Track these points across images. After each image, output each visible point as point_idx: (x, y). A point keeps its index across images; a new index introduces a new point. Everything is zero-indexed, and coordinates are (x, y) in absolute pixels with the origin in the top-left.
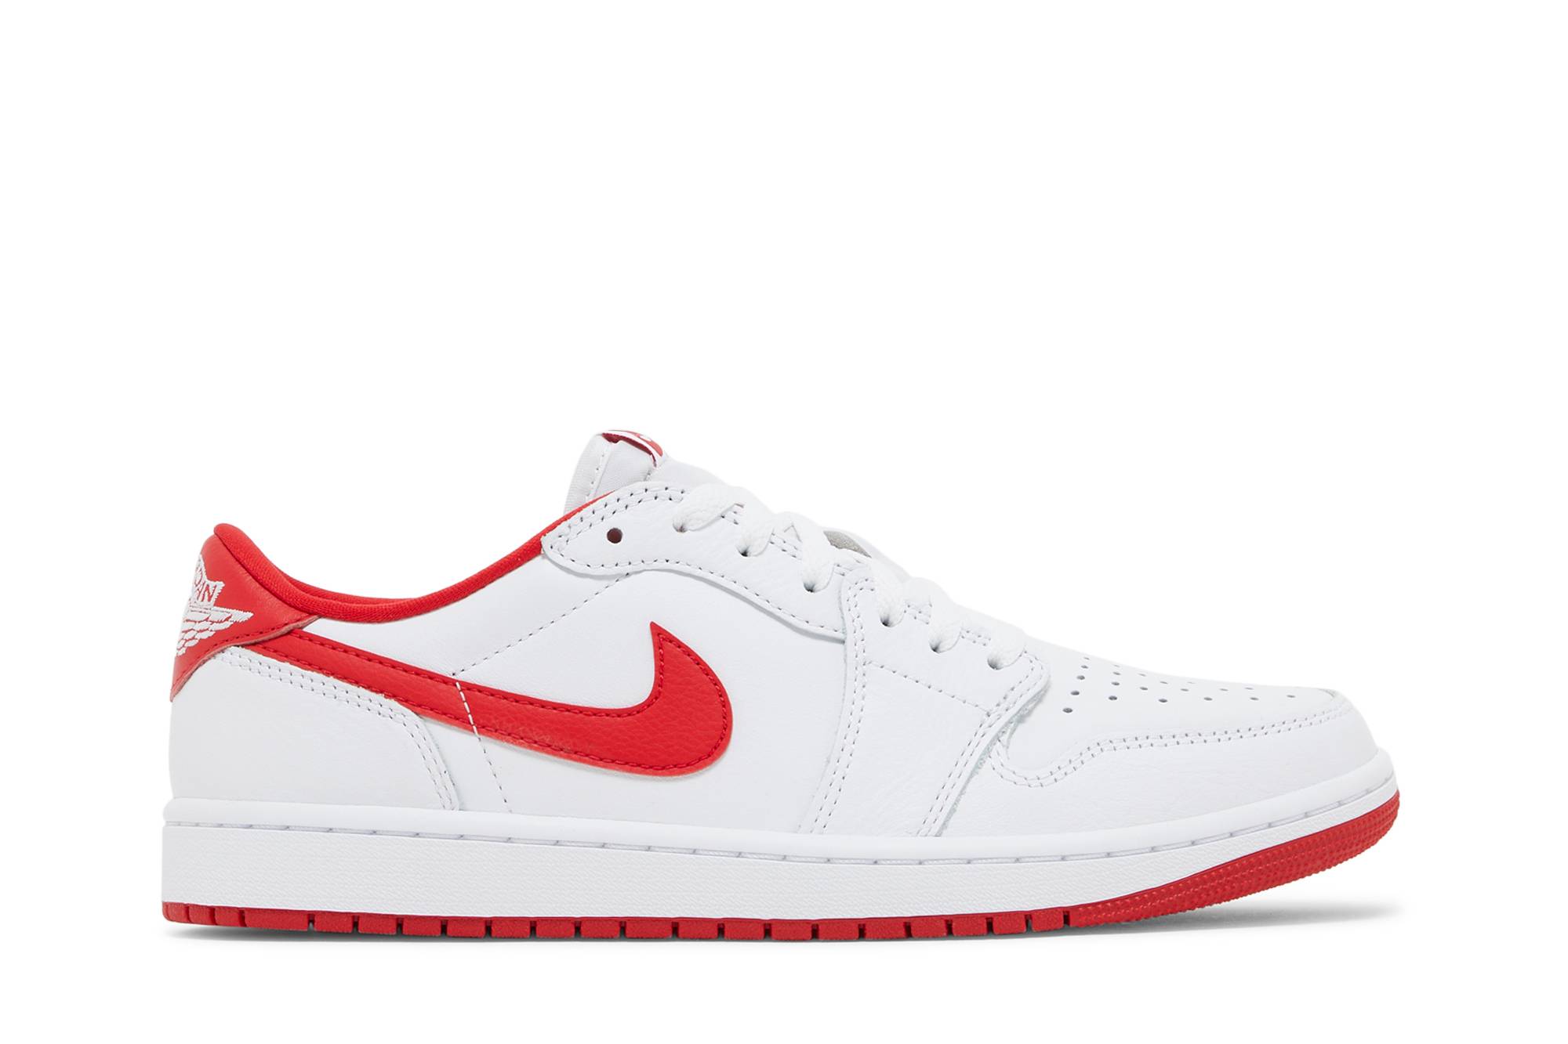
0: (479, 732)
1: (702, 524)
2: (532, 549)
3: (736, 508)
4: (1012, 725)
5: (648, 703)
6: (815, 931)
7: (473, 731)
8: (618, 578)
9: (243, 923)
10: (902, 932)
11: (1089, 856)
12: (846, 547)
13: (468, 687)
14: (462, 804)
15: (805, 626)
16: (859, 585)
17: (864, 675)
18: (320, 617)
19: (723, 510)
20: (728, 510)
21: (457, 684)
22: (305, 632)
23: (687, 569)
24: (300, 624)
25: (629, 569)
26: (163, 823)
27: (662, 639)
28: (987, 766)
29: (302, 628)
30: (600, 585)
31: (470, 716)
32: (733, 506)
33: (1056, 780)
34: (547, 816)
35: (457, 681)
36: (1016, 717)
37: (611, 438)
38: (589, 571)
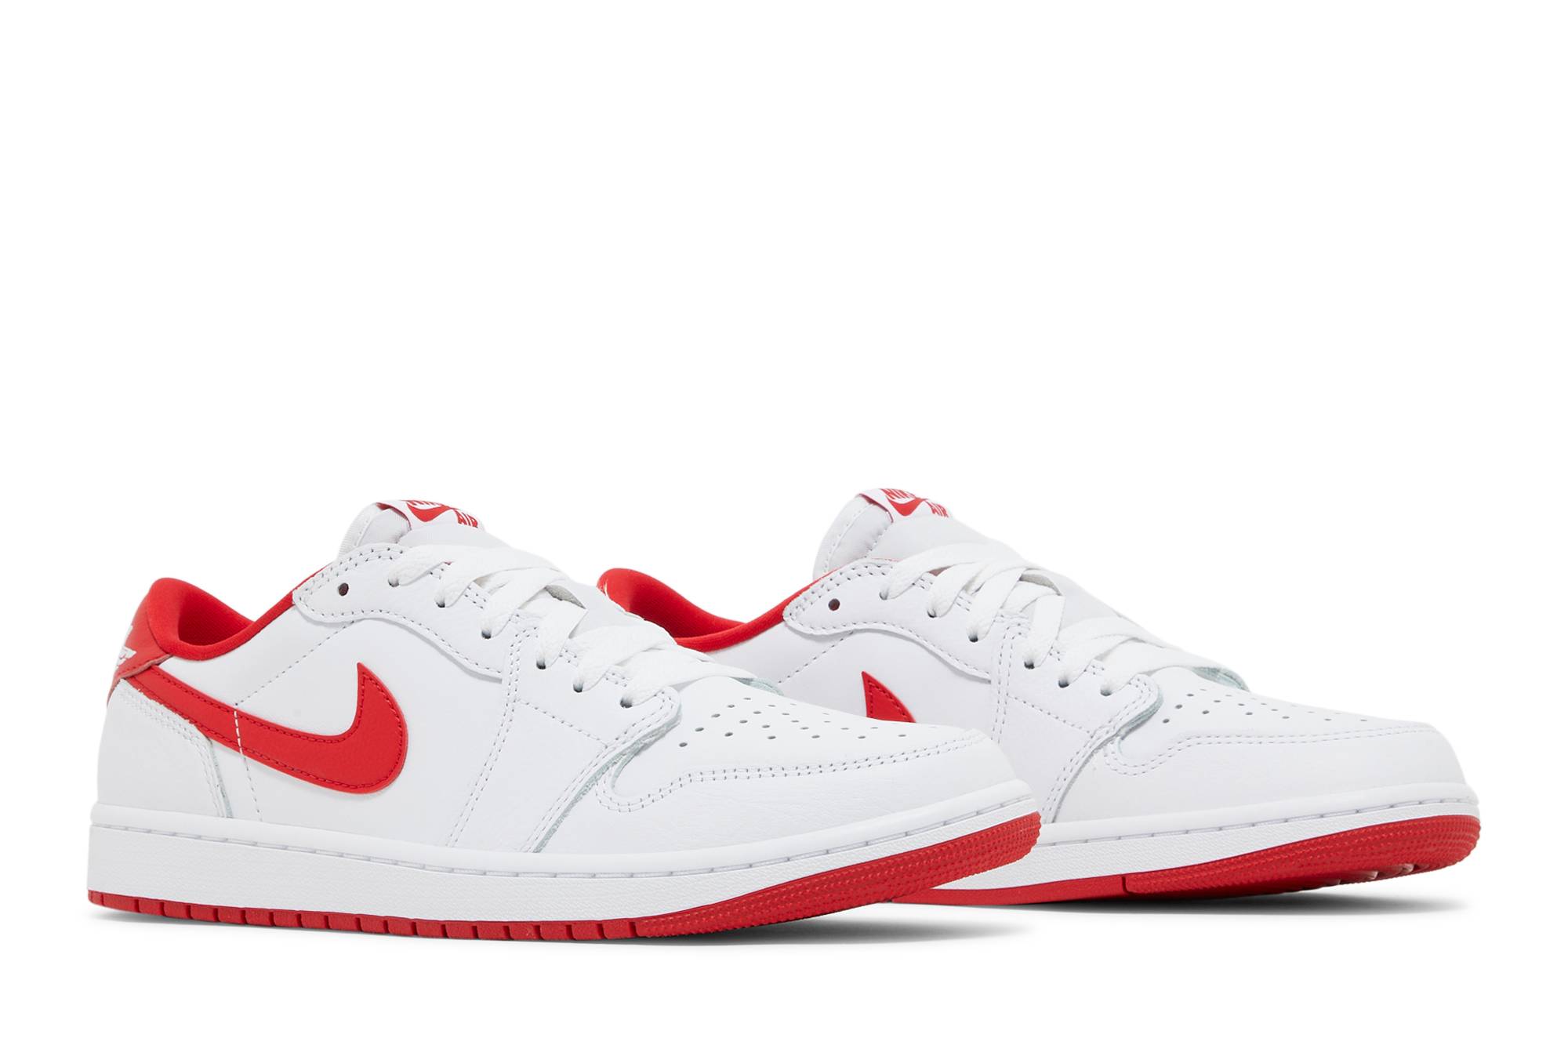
0: (244, 753)
1: (410, 580)
2: (286, 603)
3: (445, 566)
4: (624, 757)
5: (349, 733)
6: (444, 930)
7: (239, 751)
8: (344, 625)
9: (137, 910)
10: (502, 934)
11: (652, 875)
12: (566, 600)
13: (243, 716)
14: (231, 813)
15: (474, 668)
16: (527, 633)
17: (513, 710)
18: (172, 656)
19: (430, 567)
20: (435, 567)
21: (235, 713)
22: (161, 670)
23: (394, 618)
24: (156, 661)
25: (351, 618)
26: (90, 823)
27: (366, 677)
28: (591, 793)
29: (158, 664)
30: (330, 631)
31: (239, 740)
32: (441, 563)
33: (643, 806)
34: (277, 824)
35: (235, 710)
36: (629, 750)
37: (384, 507)
38: (323, 619)
